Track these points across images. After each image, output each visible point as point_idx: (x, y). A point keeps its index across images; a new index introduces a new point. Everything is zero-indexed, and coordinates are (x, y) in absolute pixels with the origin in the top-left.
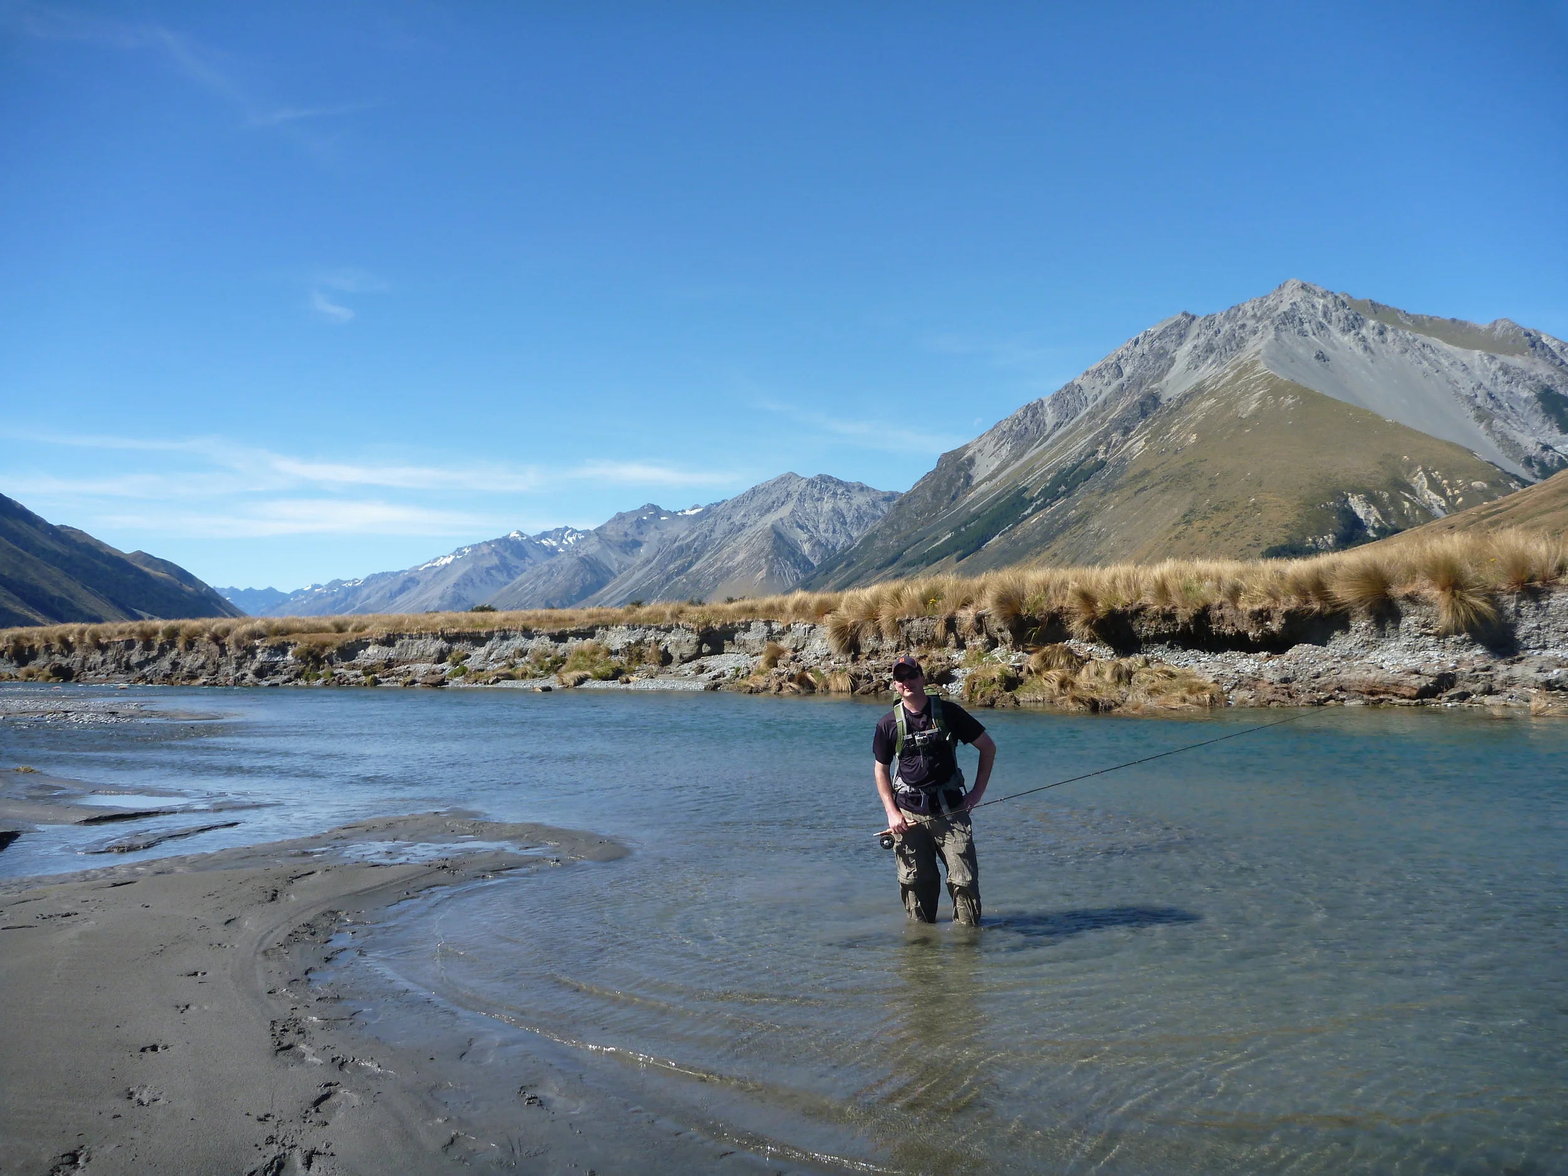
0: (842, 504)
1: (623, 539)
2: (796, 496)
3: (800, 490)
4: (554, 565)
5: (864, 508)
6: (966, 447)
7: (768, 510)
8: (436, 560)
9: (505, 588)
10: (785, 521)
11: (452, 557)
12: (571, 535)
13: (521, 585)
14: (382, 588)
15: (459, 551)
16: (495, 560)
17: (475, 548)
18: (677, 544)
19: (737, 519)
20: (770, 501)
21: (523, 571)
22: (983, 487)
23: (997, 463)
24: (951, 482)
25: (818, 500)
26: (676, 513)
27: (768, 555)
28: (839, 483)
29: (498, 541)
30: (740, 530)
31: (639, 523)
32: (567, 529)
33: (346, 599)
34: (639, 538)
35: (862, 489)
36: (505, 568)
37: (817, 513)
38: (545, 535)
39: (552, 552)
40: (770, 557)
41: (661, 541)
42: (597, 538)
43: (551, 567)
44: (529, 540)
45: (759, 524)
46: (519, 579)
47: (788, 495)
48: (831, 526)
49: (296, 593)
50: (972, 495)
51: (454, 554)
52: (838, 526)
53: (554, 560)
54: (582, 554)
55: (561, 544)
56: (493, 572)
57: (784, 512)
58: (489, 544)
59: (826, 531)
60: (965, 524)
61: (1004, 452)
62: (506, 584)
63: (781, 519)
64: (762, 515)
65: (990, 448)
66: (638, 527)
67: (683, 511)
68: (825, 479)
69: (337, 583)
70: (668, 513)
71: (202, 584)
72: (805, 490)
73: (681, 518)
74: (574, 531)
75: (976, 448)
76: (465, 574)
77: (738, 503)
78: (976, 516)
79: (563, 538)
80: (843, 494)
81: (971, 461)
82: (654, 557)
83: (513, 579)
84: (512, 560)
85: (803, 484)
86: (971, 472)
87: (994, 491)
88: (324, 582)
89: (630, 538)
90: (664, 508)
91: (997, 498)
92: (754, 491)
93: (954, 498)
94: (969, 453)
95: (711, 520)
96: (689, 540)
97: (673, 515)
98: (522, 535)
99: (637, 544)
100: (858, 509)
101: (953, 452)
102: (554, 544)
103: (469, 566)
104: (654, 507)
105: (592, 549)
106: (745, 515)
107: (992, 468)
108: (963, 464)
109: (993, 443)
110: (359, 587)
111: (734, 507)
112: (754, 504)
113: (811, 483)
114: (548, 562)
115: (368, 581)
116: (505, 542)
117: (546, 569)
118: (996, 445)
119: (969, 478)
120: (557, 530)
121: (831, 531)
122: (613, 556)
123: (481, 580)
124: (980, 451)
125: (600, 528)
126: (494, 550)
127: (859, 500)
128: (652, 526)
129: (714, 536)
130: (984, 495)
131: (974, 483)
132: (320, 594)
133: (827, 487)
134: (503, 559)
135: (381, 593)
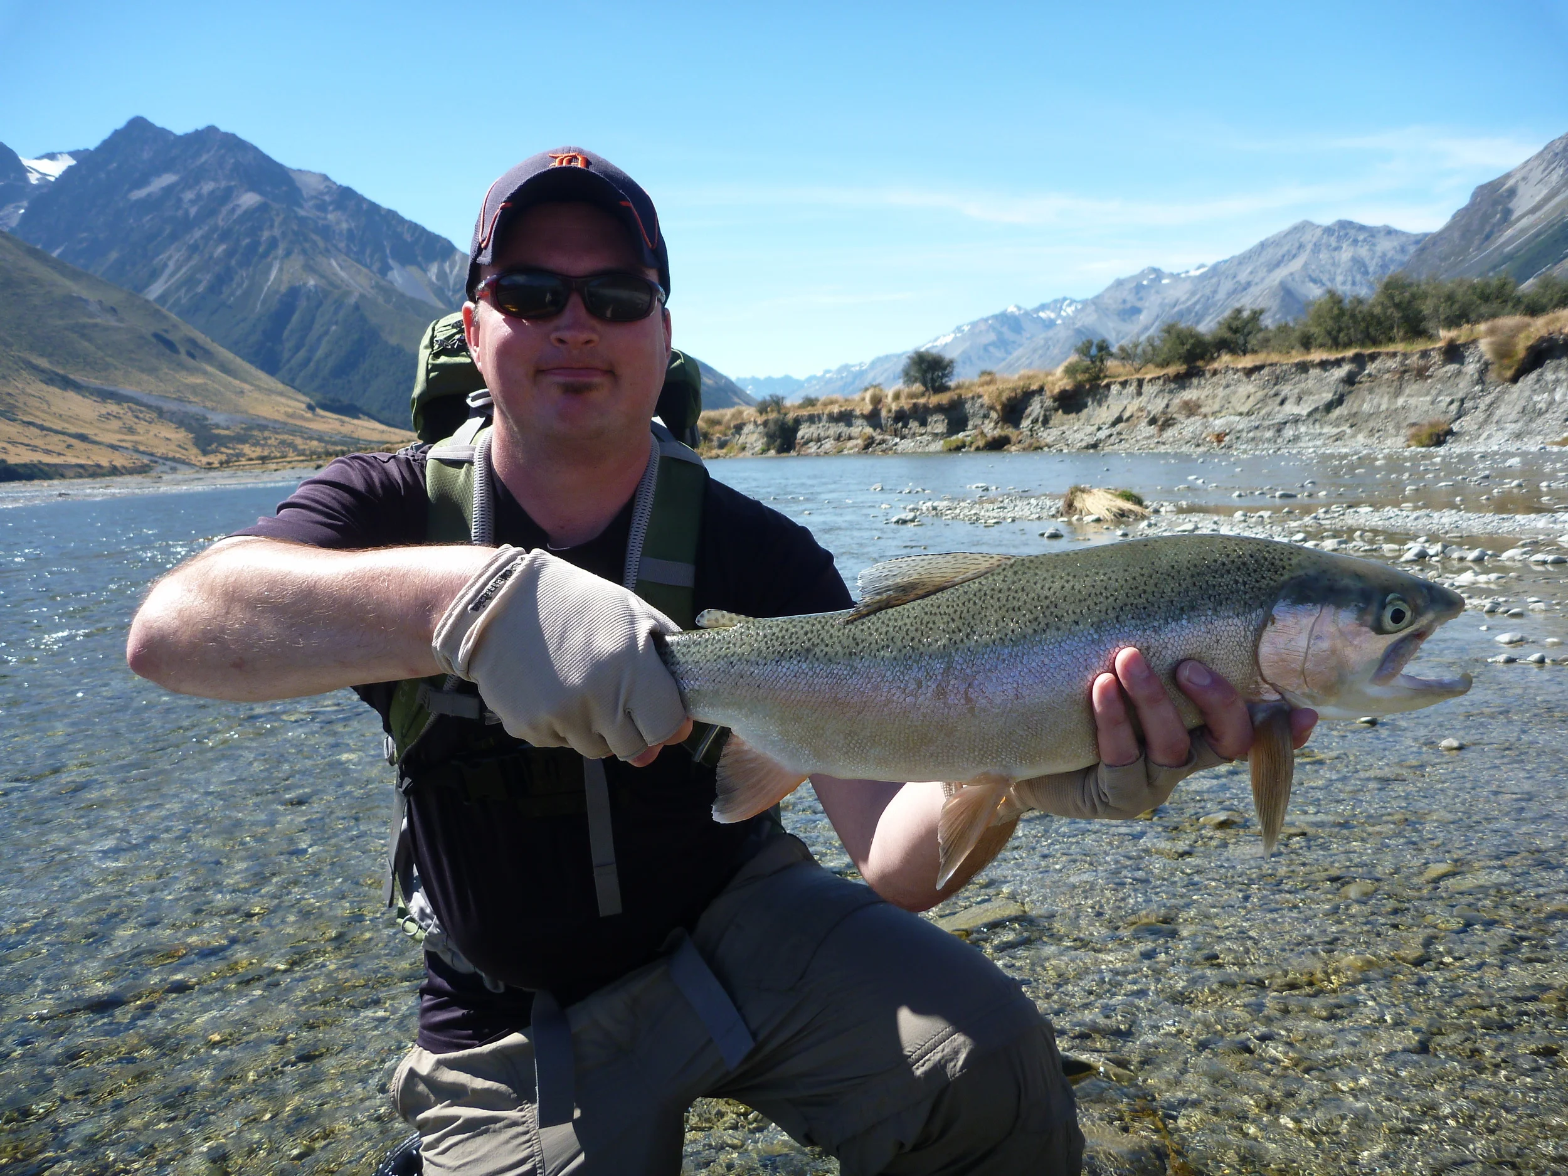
0: (1363, 252)
1: (1121, 307)
2: (1309, 247)
3: (1314, 240)
4: (1051, 338)
5: (1390, 255)
6: (1508, 176)
7: (1278, 265)
8: (936, 340)
9: (1003, 364)
10: (1297, 277)
11: (953, 336)
12: (1070, 305)
13: (1018, 359)
14: (886, 370)
15: (959, 329)
16: (992, 337)
17: (974, 325)
18: (1176, 309)
19: (1243, 277)
20: (1280, 253)
21: (1020, 345)
22: (1524, 222)
23: (1545, 192)
24: (1486, 218)
25: (1336, 249)
26: (1179, 274)
27: (1274, 315)
28: (1362, 228)
29: (995, 317)
30: (1245, 289)
31: (1139, 288)
32: (1065, 299)
33: (853, 383)
34: (1139, 304)
35: (1390, 232)
36: (1002, 343)
37: (1333, 264)
38: (1043, 307)
39: (1051, 324)
40: (1278, 316)
41: (1162, 305)
42: (1093, 307)
43: (1047, 340)
44: (1027, 313)
45: (1267, 282)
46: (1016, 354)
47: (1301, 246)
48: (1350, 278)
49: (810, 379)
50: (1509, 232)
51: (954, 332)
52: (1358, 277)
53: (1051, 333)
54: (1078, 325)
55: (1059, 316)
56: (991, 349)
57: (1296, 265)
58: (986, 320)
59: (1344, 283)
60: (1494, 268)
61: (1555, 177)
62: (1004, 359)
63: (1291, 274)
64: (1270, 271)
65: (1537, 174)
66: (1137, 293)
67: (1187, 272)
68: (1345, 226)
69: (846, 367)
70: (1171, 275)
71: (721, 377)
72: (1321, 238)
73: (1185, 279)
74: (1073, 302)
75: (1518, 176)
76: (964, 352)
77: (1242, 260)
78: (1510, 257)
79: (1061, 308)
80: (1365, 240)
81: (1512, 192)
82: (1153, 324)
83: (1010, 353)
84: (1009, 335)
85: (1319, 232)
86: (1511, 205)
87: (1537, 225)
88: (834, 366)
89: (1129, 305)
90: (1166, 269)
91: (1537, 235)
92: (1263, 245)
93: (1487, 237)
94: (1511, 183)
95: (1214, 280)
96: (1190, 303)
97: (1175, 277)
98: (1019, 308)
99: (1136, 311)
100: (1384, 255)
101: (1490, 184)
102: (1053, 315)
103: (968, 344)
104: (1155, 270)
105: (1089, 319)
106: (1251, 273)
107: (1538, 198)
108: (1501, 196)
109: (1542, 168)
110: (866, 371)
111: (1240, 263)
112: (1262, 260)
113: (1328, 231)
114: (1043, 335)
115: (873, 364)
116: (1004, 319)
117: (1042, 342)
118: (1545, 170)
119: (1507, 212)
120: (1055, 301)
121: (1349, 283)
122: (1111, 325)
123: (979, 358)
124: (1524, 179)
125: (1097, 297)
126: (991, 326)
127: (1385, 245)
128: (1153, 291)
129: (1217, 297)
130: (1523, 231)
131: (1514, 217)
132: (831, 379)
133: (1346, 234)
134: (1000, 334)
135: (885, 375)
